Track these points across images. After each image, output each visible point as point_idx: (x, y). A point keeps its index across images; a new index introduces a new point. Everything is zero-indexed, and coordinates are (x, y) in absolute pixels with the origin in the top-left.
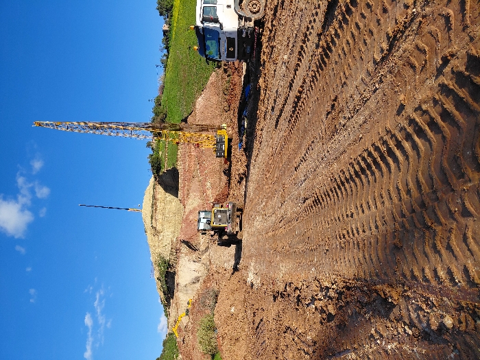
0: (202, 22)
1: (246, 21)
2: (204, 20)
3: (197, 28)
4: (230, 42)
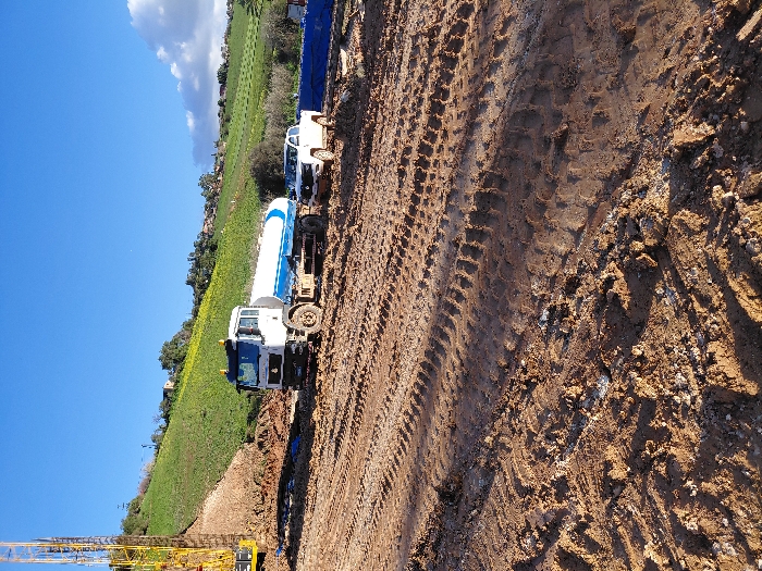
0: (237, 335)
1: (297, 334)
2: (240, 332)
3: (229, 342)
4: (274, 360)
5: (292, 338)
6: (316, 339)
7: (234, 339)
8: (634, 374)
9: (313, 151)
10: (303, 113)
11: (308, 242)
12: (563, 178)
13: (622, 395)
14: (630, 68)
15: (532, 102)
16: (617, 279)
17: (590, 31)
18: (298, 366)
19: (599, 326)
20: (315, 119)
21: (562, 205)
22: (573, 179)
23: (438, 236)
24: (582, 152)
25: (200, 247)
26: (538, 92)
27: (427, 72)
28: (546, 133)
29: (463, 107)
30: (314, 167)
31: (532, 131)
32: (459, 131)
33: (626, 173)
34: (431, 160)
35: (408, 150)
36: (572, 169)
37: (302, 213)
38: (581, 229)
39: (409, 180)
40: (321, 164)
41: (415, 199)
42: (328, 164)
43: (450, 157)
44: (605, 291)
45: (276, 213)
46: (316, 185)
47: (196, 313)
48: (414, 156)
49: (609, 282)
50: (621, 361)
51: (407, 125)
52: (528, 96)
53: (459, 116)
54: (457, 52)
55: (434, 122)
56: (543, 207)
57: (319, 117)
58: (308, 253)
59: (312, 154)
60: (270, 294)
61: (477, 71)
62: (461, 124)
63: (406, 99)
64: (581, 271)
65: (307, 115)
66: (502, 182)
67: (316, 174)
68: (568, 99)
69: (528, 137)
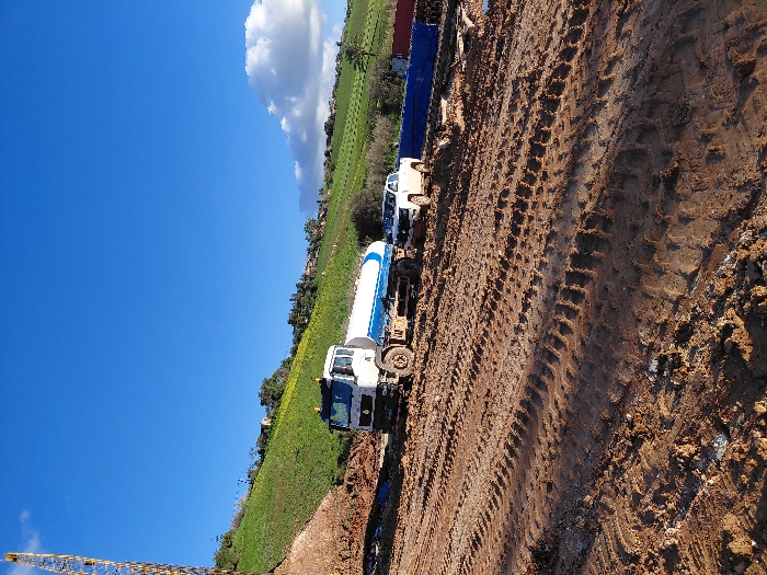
0: (331, 374)
1: (389, 376)
2: (335, 371)
3: (323, 381)
4: (366, 401)
5: (384, 380)
6: (406, 382)
7: (328, 377)
8: (758, 434)
9: (410, 197)
10: (402, 160)
11: (402, 285)
12: (674, 219)
13: (742, 456)
14: (749, 101)
15: (639, 140)
16: (736, 327)
17: (703, 66)
18: (388, 409)
19: (716, 378)
20: (414, 165)
21: (673, 246)
22: (685, 220)
23: (536, 280)
24: (694, 191)
25: (302, 288)
26: (646, 131)
27: (527, 115)
28: (655, 172)
29: (565, 149)
30: (411, 212)
31: (638, 171)
32: (560, 172)
33: (746, 212)
34: (530, 202)
35: (505, 193)
36: (684, 209)
37: (398, 257)
38: (695, 273)
39: (506, 222)
40: (418, 208)
41: (512, 242)
42: (424, 208)
43: (550, 199)
44: (723, 340)
45: (373, 256)
46: (412, 230)
47: (294, 352)
48: (512, 199)
49: (727, 330)
50: (741, 417)
51: (505, 169)
52: (635, 134)
53: (560, 158)
54: (558, 94)
55: (533, 164)
56: (651, 249)
57: (418, 164)
58: (402, 296)
59: (409, 200)
60: (364, 334)
61: (580, 111)
62: (562, 166)
63: (505, 142)
64: (695, 317)
65: (406, 162)
66: (607, 223)
67: (413, 218)
68: (678, 137)
69: (634, 177)
